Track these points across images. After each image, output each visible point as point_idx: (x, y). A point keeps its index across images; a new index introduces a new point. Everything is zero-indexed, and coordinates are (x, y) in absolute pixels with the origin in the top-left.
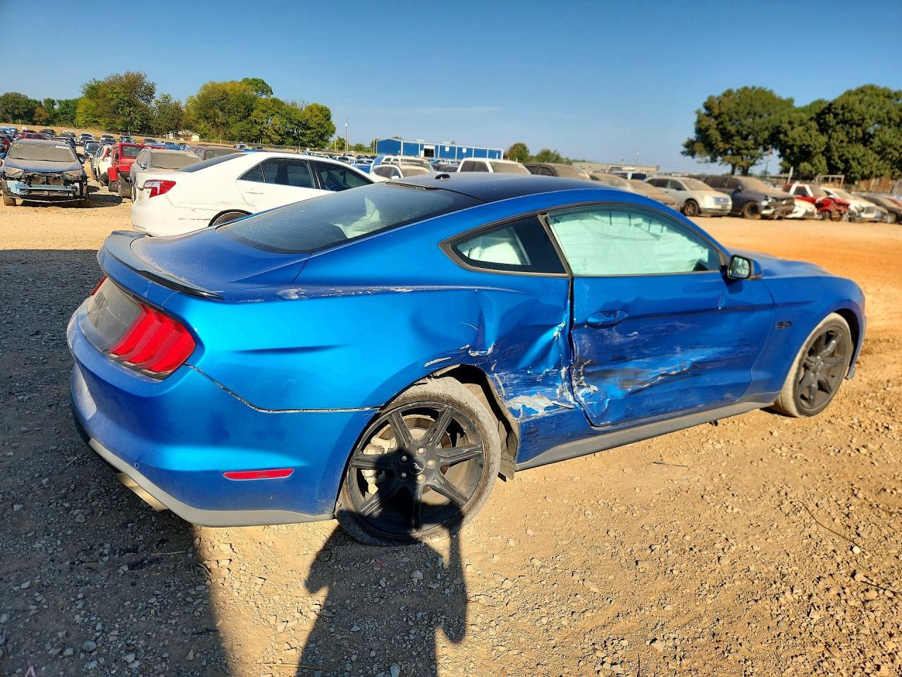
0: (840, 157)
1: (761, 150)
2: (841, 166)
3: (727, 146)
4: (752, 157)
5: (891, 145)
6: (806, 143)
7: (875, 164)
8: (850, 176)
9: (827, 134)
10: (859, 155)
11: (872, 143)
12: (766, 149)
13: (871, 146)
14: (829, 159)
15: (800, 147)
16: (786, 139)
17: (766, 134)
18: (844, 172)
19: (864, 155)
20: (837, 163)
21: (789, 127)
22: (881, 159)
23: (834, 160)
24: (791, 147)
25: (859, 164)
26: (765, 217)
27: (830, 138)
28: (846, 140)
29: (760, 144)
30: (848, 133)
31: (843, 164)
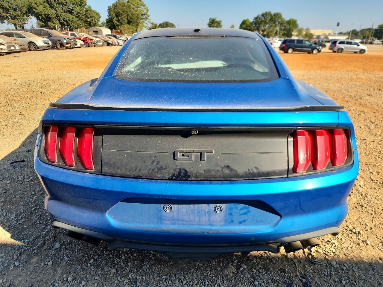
0: (63, 19)
1: (25, 17)
2: (65, 23)
3: (8, 15)
4: (23, 20)
5: (81, 14)
6: (47, 13)
7: (78, 22)
8: (70, 28)
9: (54, 8)
10: (71, 18)
11: (73, 13)
12: (28, 16)
13: (73, 14)
14: (59, 20)
15: (45, 15)
16: (37, 11)
17: (25, 9)
18: (68, 26)
19: (73, 19)
20: (63, 22)
21: (36, 6)
22: (79, 20)
23: (61, 21)
24: (41, 15)
25: (72, 22)
26: (67, 48)
27: (56, 11)
28: (63, 12)
29: (24, 14)
30: (62, 9)
31: (66, 23)
